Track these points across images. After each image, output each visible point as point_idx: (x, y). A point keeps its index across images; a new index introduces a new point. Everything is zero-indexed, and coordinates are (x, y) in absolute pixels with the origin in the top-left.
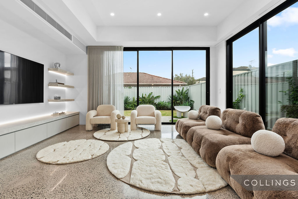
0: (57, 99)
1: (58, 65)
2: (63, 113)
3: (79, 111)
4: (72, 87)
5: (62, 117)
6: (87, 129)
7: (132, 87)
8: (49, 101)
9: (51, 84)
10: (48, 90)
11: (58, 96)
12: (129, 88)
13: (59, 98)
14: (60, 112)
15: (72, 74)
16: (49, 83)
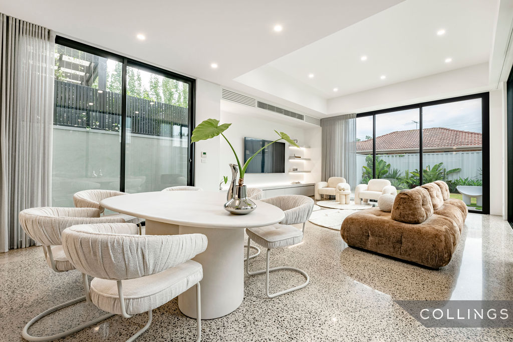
0: (295, 170)
1: (296, 141)
2: (299, 183)
3: (313, 183)
4: (309, 160)
5: (298, 185)
6: (316, 199)
7: (404, 154)
8: (289, 172)
9: (290, 158)
10: (289, 163)
11: (295, 168)
12: (400, 156)
13: (297, 169)
14: (297, 182)
15: (309, 147)
16: (290, 157)
